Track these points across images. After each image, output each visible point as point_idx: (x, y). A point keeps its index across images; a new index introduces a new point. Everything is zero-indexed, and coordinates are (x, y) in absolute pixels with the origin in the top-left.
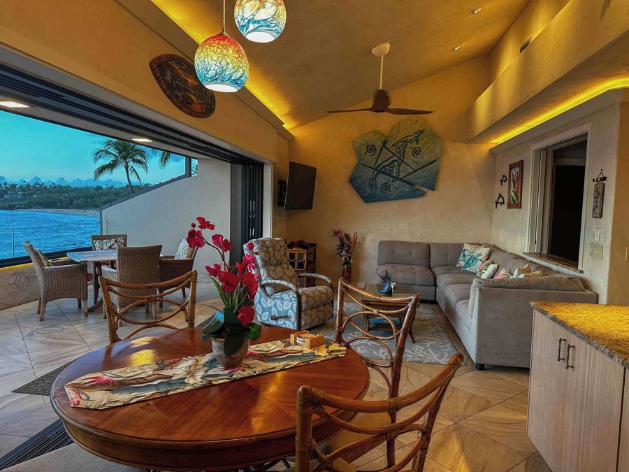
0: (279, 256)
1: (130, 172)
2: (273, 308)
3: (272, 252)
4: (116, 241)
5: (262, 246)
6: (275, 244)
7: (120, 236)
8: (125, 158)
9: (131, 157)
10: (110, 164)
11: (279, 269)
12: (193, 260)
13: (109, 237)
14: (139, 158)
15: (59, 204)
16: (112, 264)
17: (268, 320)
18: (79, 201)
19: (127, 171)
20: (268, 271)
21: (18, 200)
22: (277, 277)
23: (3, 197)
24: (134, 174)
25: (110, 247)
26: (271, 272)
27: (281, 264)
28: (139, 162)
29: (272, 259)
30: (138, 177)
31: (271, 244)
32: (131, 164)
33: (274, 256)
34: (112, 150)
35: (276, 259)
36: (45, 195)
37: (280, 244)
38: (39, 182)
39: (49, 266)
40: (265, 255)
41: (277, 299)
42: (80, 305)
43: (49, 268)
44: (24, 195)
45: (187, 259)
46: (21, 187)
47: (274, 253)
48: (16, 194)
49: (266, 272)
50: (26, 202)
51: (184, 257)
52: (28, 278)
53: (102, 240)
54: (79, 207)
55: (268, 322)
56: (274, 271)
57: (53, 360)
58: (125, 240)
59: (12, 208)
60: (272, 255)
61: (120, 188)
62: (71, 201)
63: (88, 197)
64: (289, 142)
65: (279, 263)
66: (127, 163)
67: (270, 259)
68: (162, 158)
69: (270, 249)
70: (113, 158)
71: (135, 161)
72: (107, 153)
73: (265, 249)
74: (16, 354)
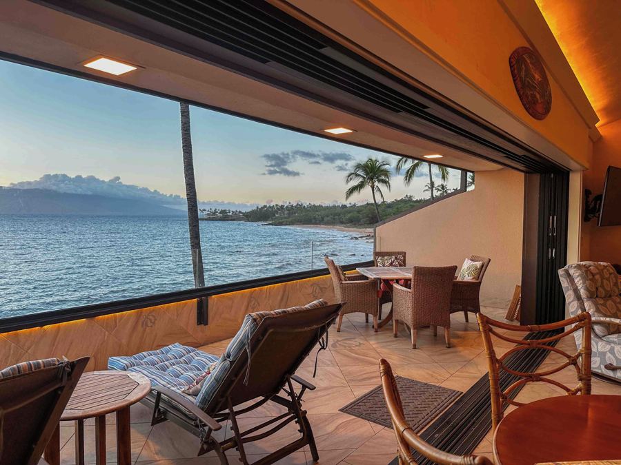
0: (609, 286)
1: (375, 191)
2: (608, 355)
3: (600, 279)
4: (396, 258)
5: (586, 271)
6: (602, 270)
7: (399, 253)
8: (372, 179)
9: (377, 177)
10: (359, 185)
11: (609, 303)
12: (480, 283)
13: (389, 254)
14: (383, 178)
15: (313, 221)
16: (406, 283)
17: (599, 367)
18: (328, 218)
19: (373, 190)
20: (596, 304)
21: (285, 218)
22: (609, 314)
23: (274, 216)
24: (378, 193)
25: (391, 264)
26: (600, 307)
27: (610, 296)
28: (384, 182)
29: (600, 289)
30: (382, 195)
31: (597, 271)
32: (376, 183)
33: (602, 286)
34: (360, 172)
35: (604, 289)
36: (304, 214)
37: (608, 270)
38: (300, 203)
39: (346, 280)
40: (590, 285)
41: (614, 343)
42: (367, 319)
43: (346, 282)
44: (289, 214)
45: (474, 281)
46: (287, 207)
47: (602, 282)
48: (283, 213)
49: (593, 306)
50: (290, 219)
51: (468, 279)
52: (321, 289)
53: (383, 256)
54: (328, 223)
55: (600, 371)
56: (604, 305)
57: (364, 379)
58: (404, 257)
59: (281, 224)
60: (599, 284)
61: (361, 206)
62: (323, 218)
63: (335, 215)
64: (594, 143)
65: (608, 296)
66: (373, 183)
67: (597, 289)
68: (407, 177)
69: (597, 277)
70: (361, 180)
71: (379, 181)
72: (357, 175)
73: (590, 277)
74: (328, 365)
